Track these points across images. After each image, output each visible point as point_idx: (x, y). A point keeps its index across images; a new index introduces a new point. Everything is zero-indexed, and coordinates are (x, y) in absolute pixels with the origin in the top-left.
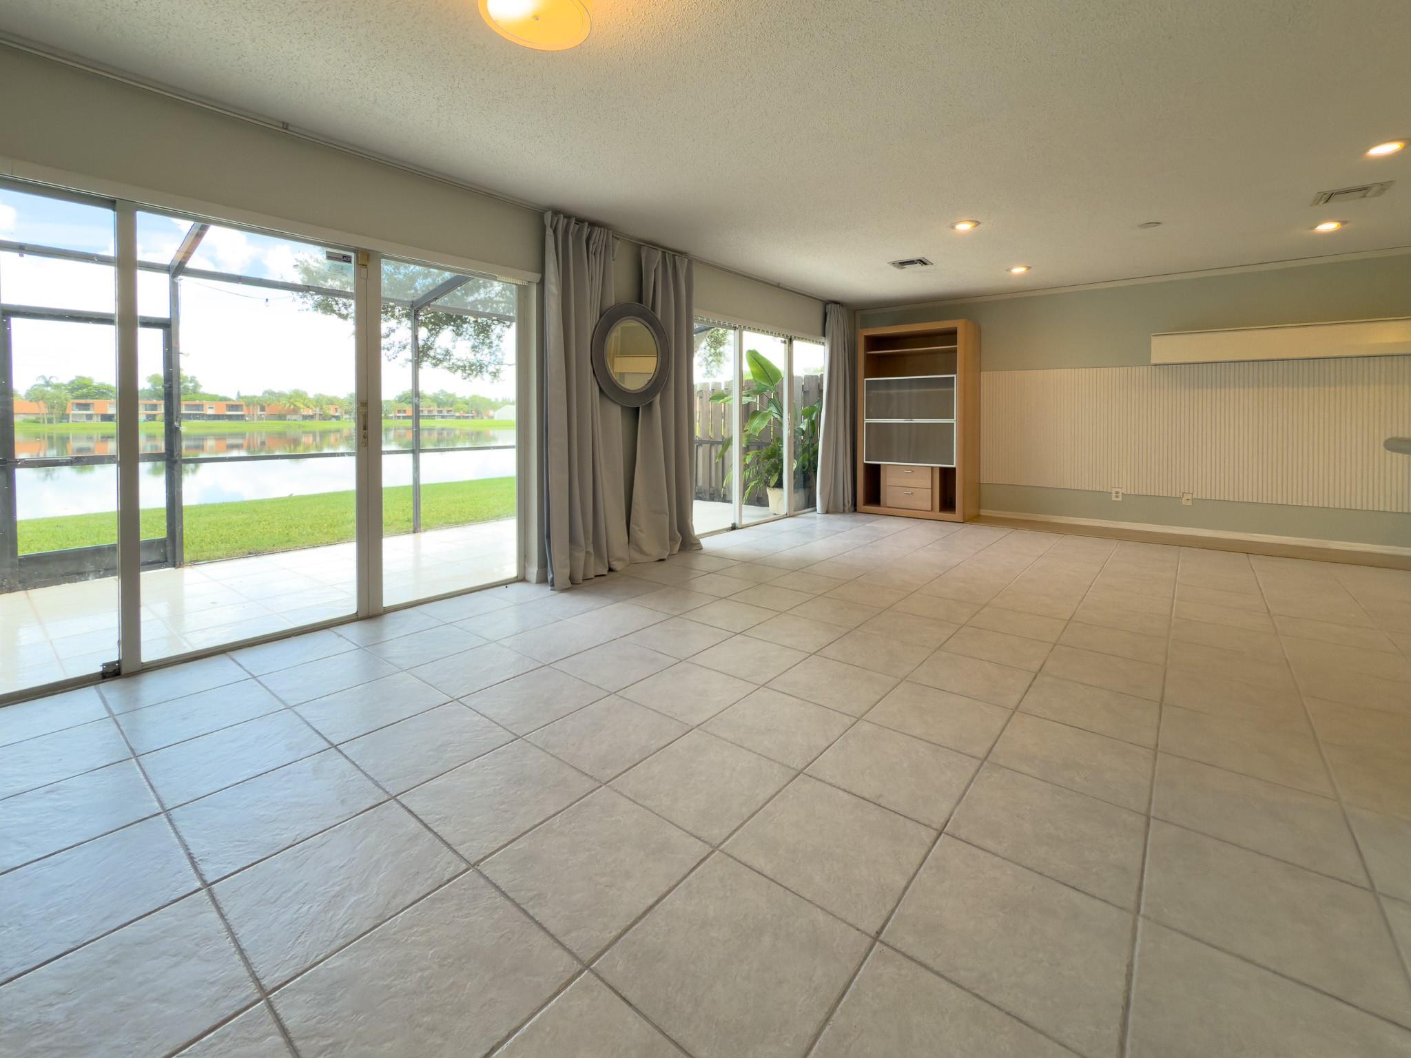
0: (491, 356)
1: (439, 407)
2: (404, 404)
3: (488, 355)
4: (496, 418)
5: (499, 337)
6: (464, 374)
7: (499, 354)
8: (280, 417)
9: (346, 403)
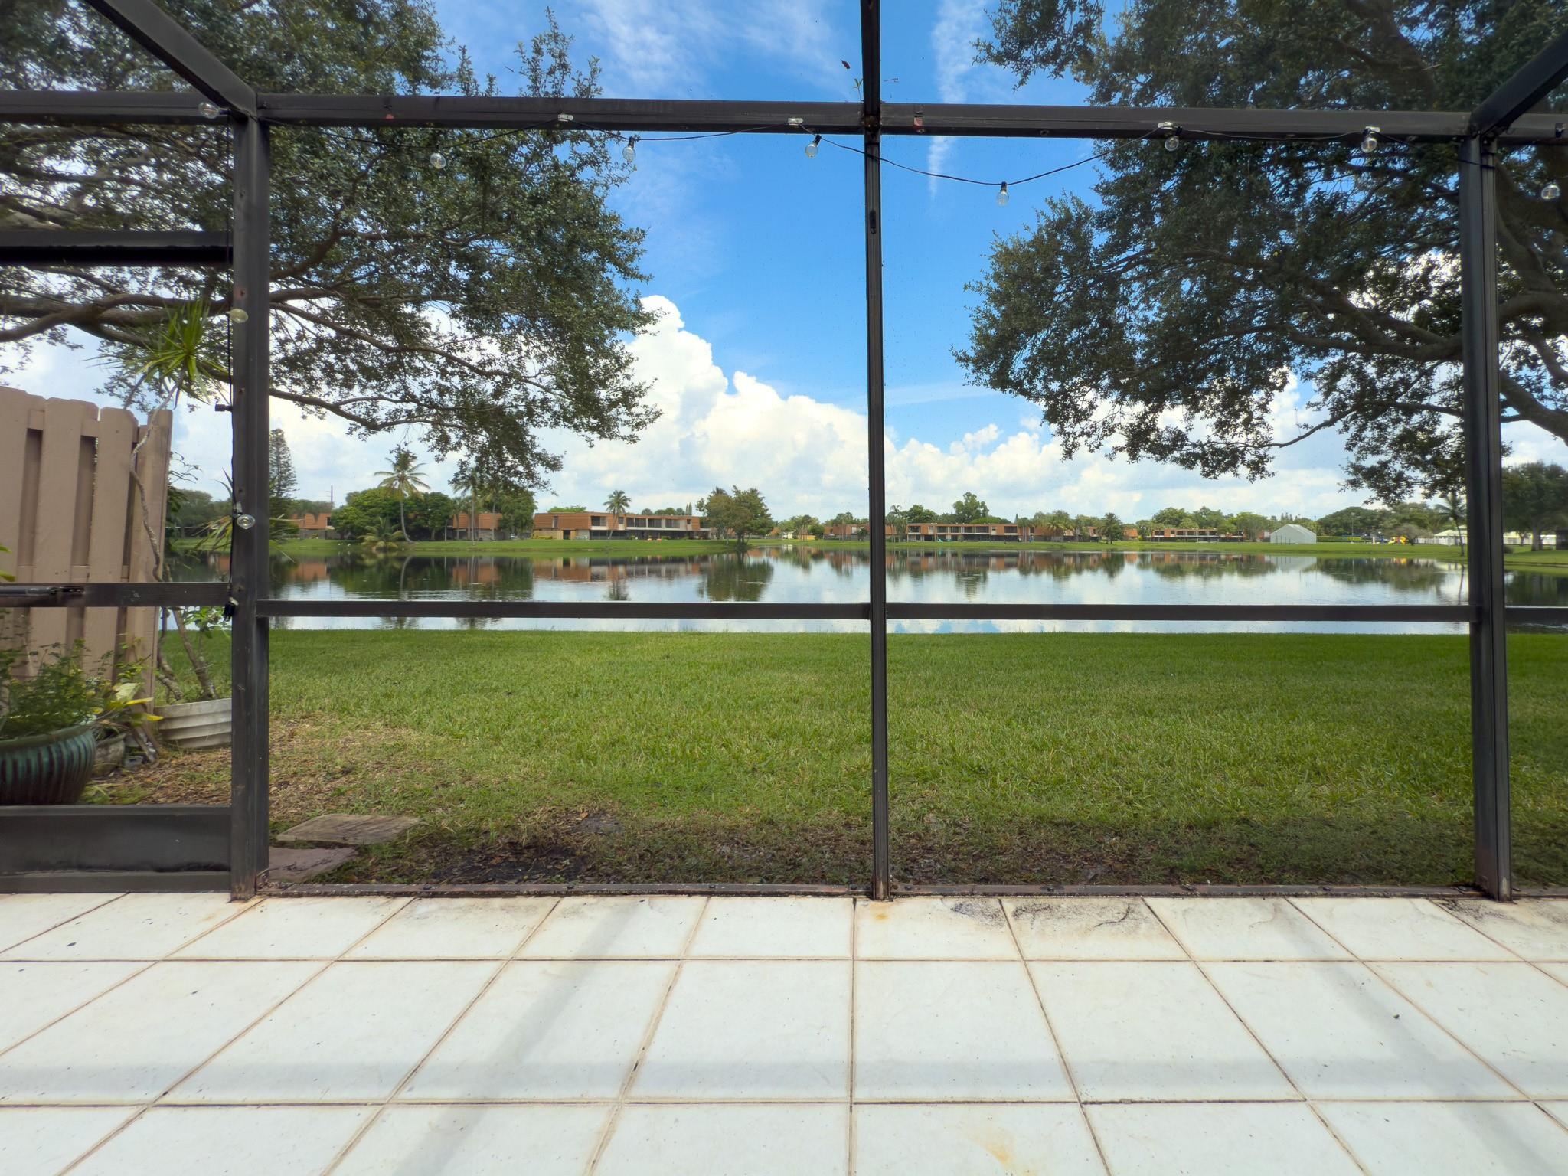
0: (1247, 434)
1: (1201, 527)
2: (1162, 525)
3: (1244, 434)
4: (1273, 541)
5: (1263, 407)
6: (1207, 469)
7: (1263, 431)
8: (1046, 538)
9: (1104, 524)
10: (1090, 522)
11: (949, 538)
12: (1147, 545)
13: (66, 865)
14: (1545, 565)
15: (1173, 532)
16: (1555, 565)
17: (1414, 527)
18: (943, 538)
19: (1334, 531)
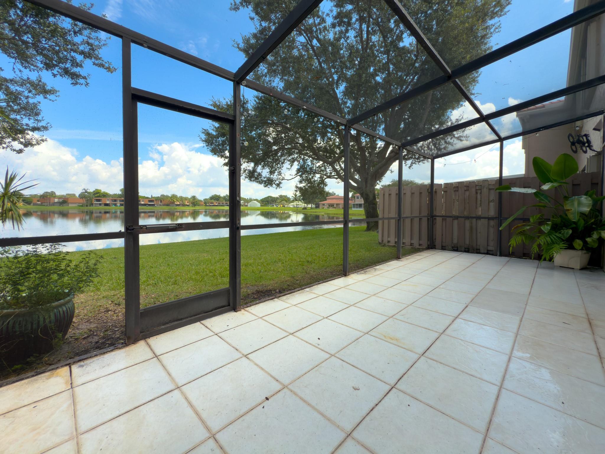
2: (213, 200)
8: (168, 205)
9: (191, 200)
10: (186, 199)
11: (119, 205)
12: (208, 208)
13: (171, 322)
14: (314, 212)
15: (216, 203)
16: (315, 212)
17: (285, 202)
18: (115, 205)
19: (265, 203)
